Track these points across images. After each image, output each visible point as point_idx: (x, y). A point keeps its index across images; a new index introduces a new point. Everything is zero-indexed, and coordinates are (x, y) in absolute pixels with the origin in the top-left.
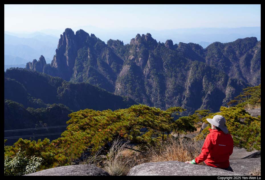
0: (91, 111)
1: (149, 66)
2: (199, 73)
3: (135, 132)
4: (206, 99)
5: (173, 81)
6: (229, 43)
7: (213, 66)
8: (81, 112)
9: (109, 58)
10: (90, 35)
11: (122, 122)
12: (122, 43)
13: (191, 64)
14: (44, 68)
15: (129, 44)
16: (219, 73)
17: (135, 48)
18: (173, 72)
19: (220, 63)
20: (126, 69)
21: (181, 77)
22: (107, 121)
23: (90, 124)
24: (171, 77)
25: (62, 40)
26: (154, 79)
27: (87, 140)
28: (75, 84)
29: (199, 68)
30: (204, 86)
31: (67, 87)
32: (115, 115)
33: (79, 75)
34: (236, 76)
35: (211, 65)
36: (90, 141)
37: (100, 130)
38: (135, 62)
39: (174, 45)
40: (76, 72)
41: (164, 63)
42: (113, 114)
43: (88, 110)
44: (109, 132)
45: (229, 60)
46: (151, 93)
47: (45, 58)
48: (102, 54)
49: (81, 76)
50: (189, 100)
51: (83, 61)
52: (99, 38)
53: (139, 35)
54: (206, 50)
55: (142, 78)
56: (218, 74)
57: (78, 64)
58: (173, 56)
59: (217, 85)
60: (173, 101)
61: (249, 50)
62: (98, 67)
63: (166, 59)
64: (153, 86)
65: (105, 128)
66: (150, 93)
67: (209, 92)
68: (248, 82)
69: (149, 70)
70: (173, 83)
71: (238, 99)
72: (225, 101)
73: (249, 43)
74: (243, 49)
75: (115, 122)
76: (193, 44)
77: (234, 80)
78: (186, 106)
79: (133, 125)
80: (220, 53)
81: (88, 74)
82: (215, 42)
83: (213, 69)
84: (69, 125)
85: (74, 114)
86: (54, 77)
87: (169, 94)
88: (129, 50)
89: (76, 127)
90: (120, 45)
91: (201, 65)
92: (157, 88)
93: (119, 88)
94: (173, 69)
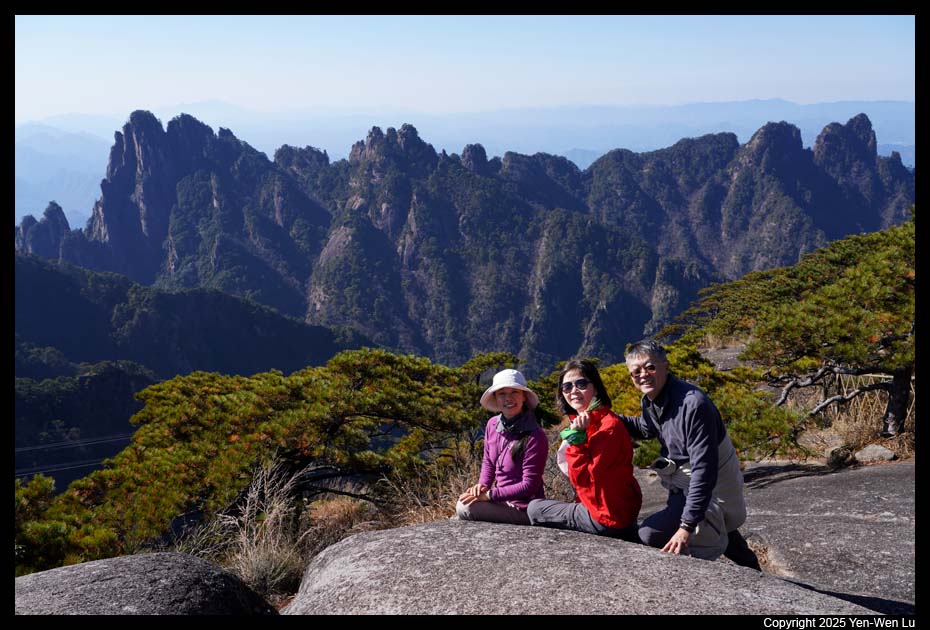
0: (213, 379)
1: (413, 229)
2: (569, 246)
3: (349, 438)
4: (593, 326)
5: (491, 275)
6: (657, 151)
7: (609, 223)
8: (180, 384)
9: (284, 206)
10: (216, 131)
11: (305, 408)
12: (323, 157)
13: (545, 218)
14: (61, 244)
15: (348, 159)
16: (630, 245)
17: (366, 172)
18: (491, 247)
19: (632, 215)
20: (339, 238)
21: (517, 261)
22: (259, 406)
23: (200, 419)
24: (485, 260)
25: (122, 150)
26: (431, 271)
27: (192, 472)
28: (174, 293)
29: (570, 231)
30: (586, 287)
31: (146, 306)
32: (283, 387)
33: (184, 262)
34: (680, 253)
35: (604, 220)
36: (201, 476)
37: (234, 438)
38: (368, 217)
39: (489, 159)
40: (173, 254)
41: (461, 219)
42: (277, 382)
43: (202, 376)
44: (265, 442)
45: (657, 204)
46: (423, 313)
47: (64, 210)
48: (260, 192)
49: (193, 266)
50: (541, 331)
51: (197, 217)
52: (246, 143)
53: (376, 130)
54: (589, 174)
55: (395, 269)
56: (627, 248)
57: (180, 227)
58: (487, 194)
59: (625, 284)
60: (493, 336)
61: (714, 172)
62: (247, 235)
63: (468, 203)
64: (429, 292)
65: (252, 432)
66: (419, 314)
67: (603, 305)
68: (714, 271)
69: (415, 241)
70: (492, 279)
71: (685, 321)
72: (651, 330)
73: (714, 151)
74: (697, 171)
75: (284, 410)
76: (549, 156)
77: (674, 264)
78: (533, 350)
79: (343, 416)
80: (629, 182)
81: (215, 262)
82: (613, 148)
83: (611, 233)
84: (142, 428)
85: (153, 390)
86: (100, 274)
87: (480, 316)
88: (348, 180)
89: (161, 432)
90: (318, 164)
91: (575, 221)
92: (443, 298)
93: (320, 301)
94: (488, 237)
